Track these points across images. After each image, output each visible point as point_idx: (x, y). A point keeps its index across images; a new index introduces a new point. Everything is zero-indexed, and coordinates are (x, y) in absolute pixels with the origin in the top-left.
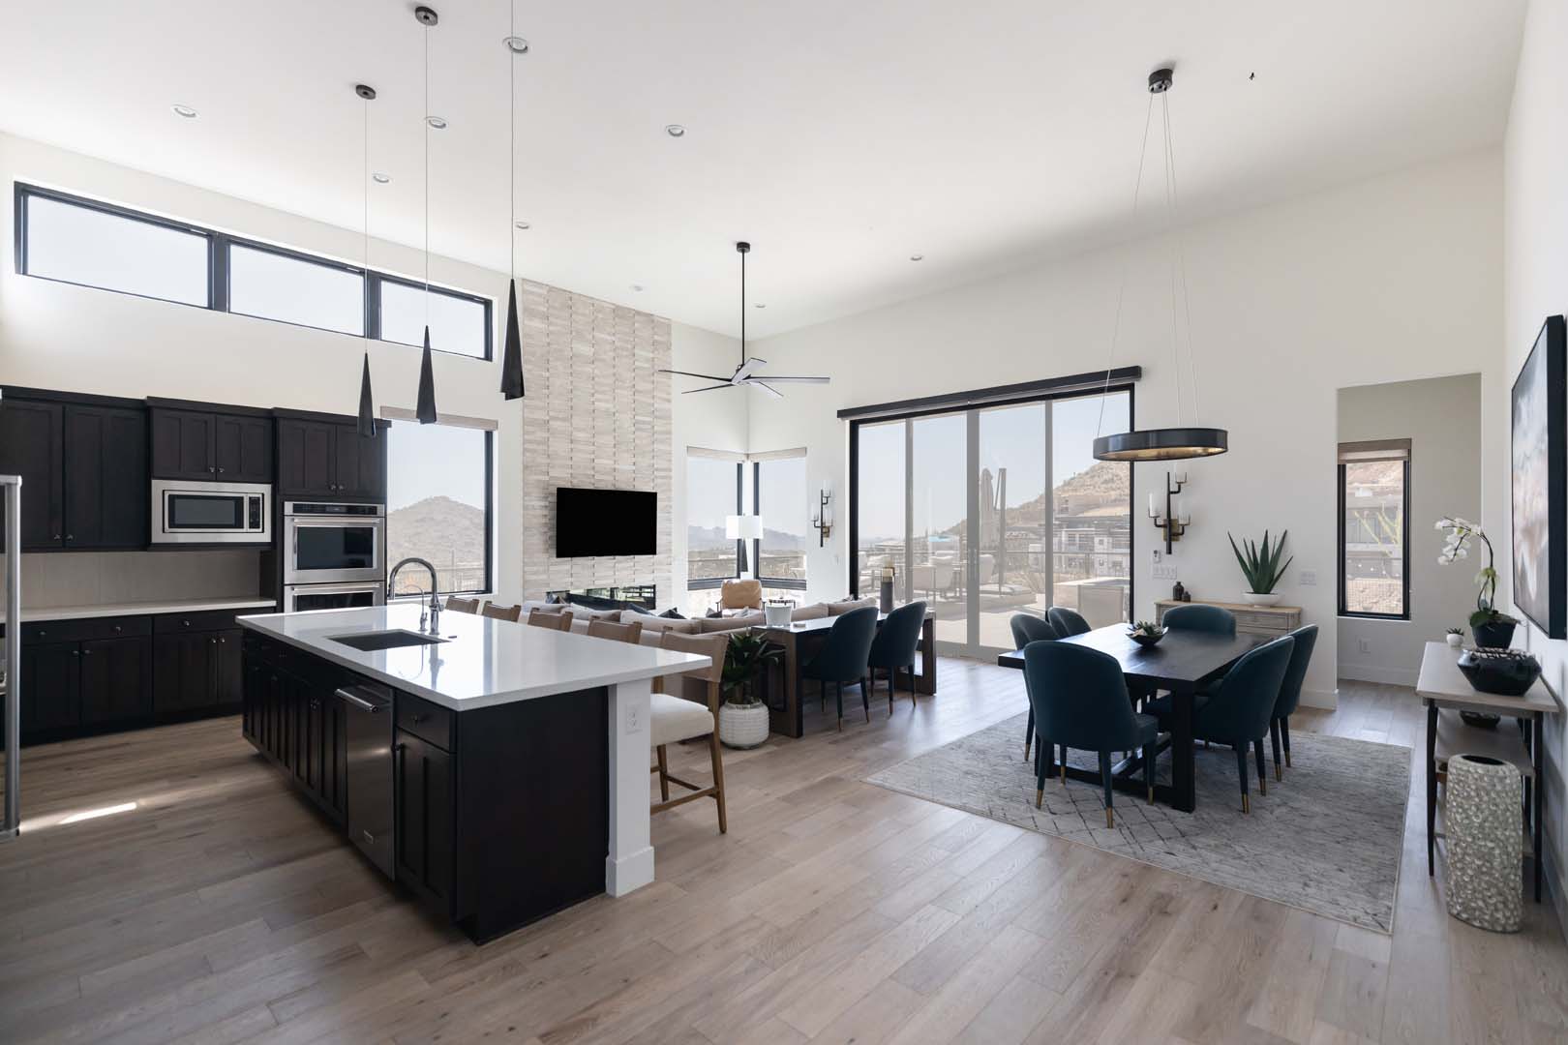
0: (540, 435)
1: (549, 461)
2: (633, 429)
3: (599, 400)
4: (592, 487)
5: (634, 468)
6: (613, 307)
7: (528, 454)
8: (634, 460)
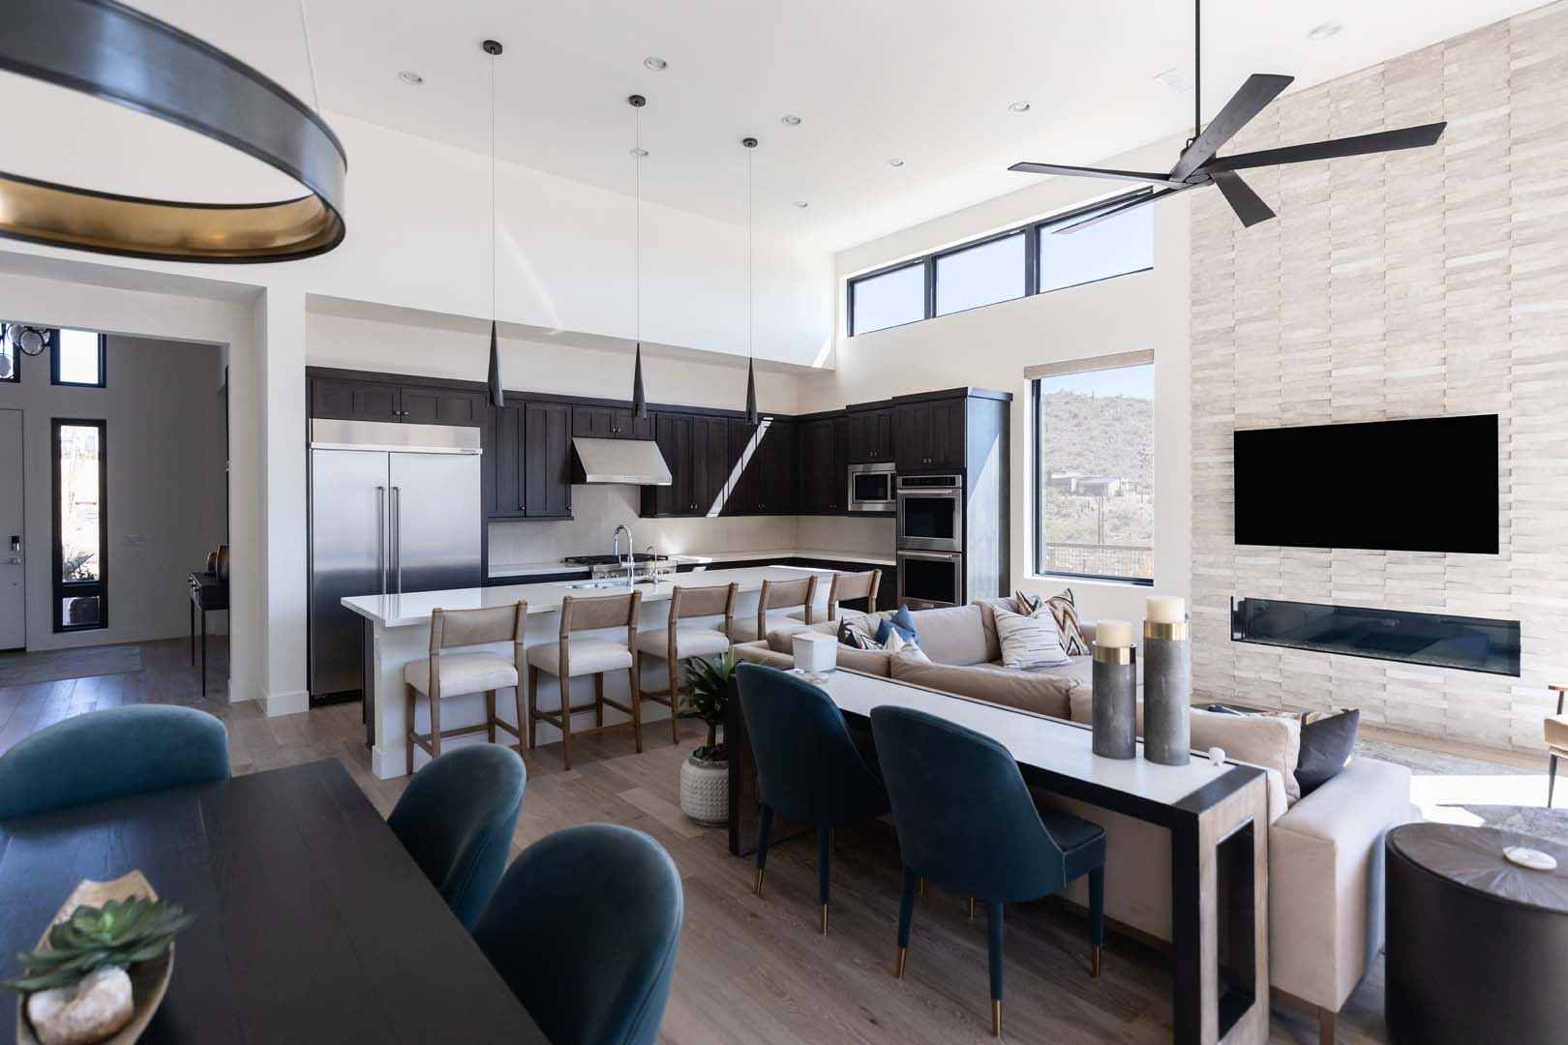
0: (1219, 352)
1: (1234, 390)
2: (1442, 289)
3: (1340, 262)
4: (1328, 422)
5: (1443, 369)
6: (1381, 69)
7: (1197, 387)
8: (1444, 353)
